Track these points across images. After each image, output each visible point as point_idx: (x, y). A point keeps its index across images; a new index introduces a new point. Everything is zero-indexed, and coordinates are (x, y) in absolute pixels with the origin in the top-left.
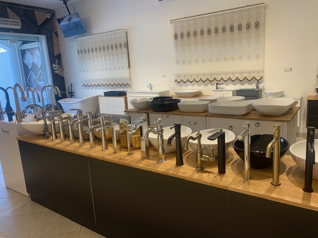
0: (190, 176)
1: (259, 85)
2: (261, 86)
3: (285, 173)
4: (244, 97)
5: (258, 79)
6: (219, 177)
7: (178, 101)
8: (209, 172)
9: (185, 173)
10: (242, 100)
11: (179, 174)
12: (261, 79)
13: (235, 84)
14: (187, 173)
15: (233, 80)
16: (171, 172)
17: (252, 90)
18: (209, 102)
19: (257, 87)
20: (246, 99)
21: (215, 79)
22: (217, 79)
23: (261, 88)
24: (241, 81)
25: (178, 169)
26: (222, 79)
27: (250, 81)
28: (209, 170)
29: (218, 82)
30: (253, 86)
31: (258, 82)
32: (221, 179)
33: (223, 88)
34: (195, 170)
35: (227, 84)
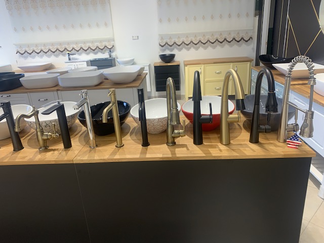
0: (30, 159)
1: (112, 54)
2: (113, 55)
3: (129, 134)
4: (96, 67)
5: (110, 47)
6: (64, 153)
7: (22, 76)
8: (54, 150)
9: (24, 158)
10: (95, 70)
11: (17, 160)
12: (112, 48)
13: (88, 54)
14: (27, 157)
15: (86, 49)
16: (6, 161)
17: (106, 60)
18: (59, 74)
19: (110, 56)
20: (99, 69)
21: (65, 49)
22: (68, 49)
23: (114, 57)
24: (94, 50)
25: (15, 155)
26: (73, 48)
27: (102, 50)
28: (53, 148)
29: (69, 52)
30: (105, 56)
31: (110, 51)
32: (66, 154)
33: (76, 59)
34: (37, 151)
35: (80, 54)
